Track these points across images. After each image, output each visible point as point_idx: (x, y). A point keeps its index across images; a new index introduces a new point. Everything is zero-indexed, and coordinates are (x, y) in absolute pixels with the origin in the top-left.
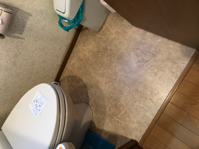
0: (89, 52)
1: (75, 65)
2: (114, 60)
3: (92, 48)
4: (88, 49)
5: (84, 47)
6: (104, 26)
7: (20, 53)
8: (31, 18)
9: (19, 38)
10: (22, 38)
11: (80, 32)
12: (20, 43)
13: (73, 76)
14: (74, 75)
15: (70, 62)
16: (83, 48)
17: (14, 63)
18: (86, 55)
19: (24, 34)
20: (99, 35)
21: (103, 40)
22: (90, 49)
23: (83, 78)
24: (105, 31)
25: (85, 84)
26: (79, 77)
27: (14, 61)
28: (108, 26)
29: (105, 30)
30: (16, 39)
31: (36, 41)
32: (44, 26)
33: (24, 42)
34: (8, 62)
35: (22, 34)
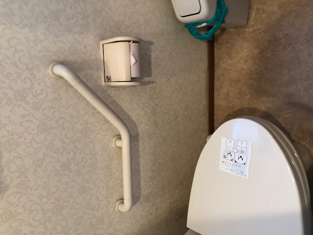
0: (246, 61)
1: (230, 94)
2: (301, 47)
3: (247, 54)
4: (241, 58)
5: (232, 60)
6: (251, 12)
7: (157, 105)
8: (153, 47)
9: (149, 83)
10: (153, 82)
11: (214, 43)
12: (153, 91)
13: (234, 112)
14: (235, 109)
15: (219, 95)
16: (231, 62)
17: (156, 122)
18: (241, 70)
19: (153, 75)
20: (250, 28)
21: (261, 30)
22: (245, 56)
23: (255, 106)
24: (258, 16)
25: (265, 112)
26: (248, 108)
27: (155, 121)
28: (260, 7)
29: (256, 15)
30: (147, 86)
31: (168, 80)
32: (171, 53)
33: (156, 87)
34: (149, 125)
35: (151, 76)
